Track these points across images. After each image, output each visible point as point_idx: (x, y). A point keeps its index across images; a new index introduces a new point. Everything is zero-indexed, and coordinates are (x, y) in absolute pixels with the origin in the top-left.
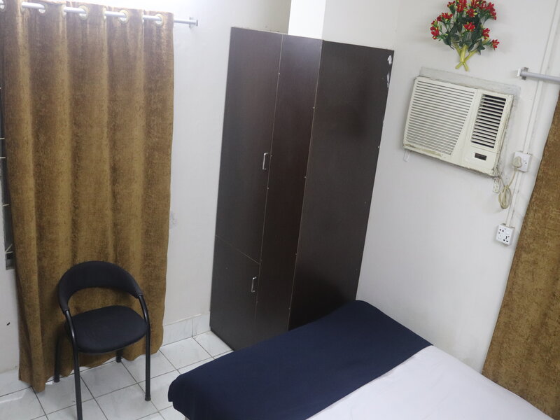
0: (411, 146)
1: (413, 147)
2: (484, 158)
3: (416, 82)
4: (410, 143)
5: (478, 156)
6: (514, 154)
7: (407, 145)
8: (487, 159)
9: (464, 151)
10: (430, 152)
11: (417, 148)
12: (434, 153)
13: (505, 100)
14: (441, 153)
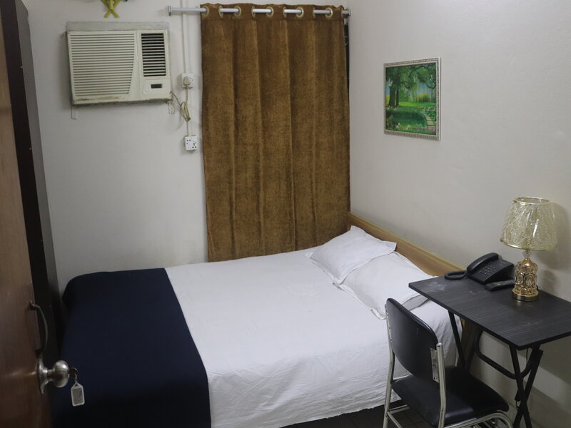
0: (83, 100)
1: (85, 100)
2: (159, 86)
3: (69, 37)
4: (80, 97)
5: (154, 86)
6: (180, 76)
7: (78, 100)
8: (163, 86)
9: (141, 87)
10: (106, 98)
11: (92, 100)
12: (110, 98)
13: (162, 34)
14: (118, 96)
